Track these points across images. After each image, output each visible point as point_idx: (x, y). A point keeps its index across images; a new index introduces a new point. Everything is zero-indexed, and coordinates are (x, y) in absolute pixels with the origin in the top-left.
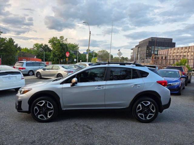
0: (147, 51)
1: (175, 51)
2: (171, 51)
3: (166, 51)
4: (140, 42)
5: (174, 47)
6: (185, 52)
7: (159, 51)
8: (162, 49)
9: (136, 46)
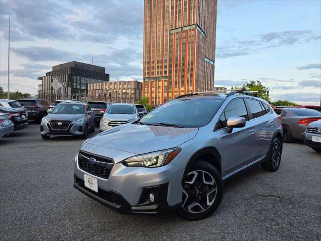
0: (70, 83)
1: (111, 86)
2: (106, 86)
3: (99, 86)
4: (54, 68)
5: (109, 80)
6: (124, 89)
7: (89, 85)
8: (93, 83)
9: (48, 74)
